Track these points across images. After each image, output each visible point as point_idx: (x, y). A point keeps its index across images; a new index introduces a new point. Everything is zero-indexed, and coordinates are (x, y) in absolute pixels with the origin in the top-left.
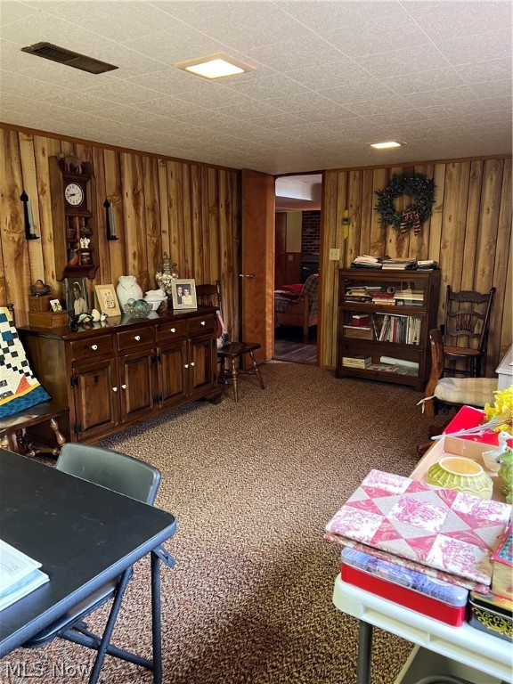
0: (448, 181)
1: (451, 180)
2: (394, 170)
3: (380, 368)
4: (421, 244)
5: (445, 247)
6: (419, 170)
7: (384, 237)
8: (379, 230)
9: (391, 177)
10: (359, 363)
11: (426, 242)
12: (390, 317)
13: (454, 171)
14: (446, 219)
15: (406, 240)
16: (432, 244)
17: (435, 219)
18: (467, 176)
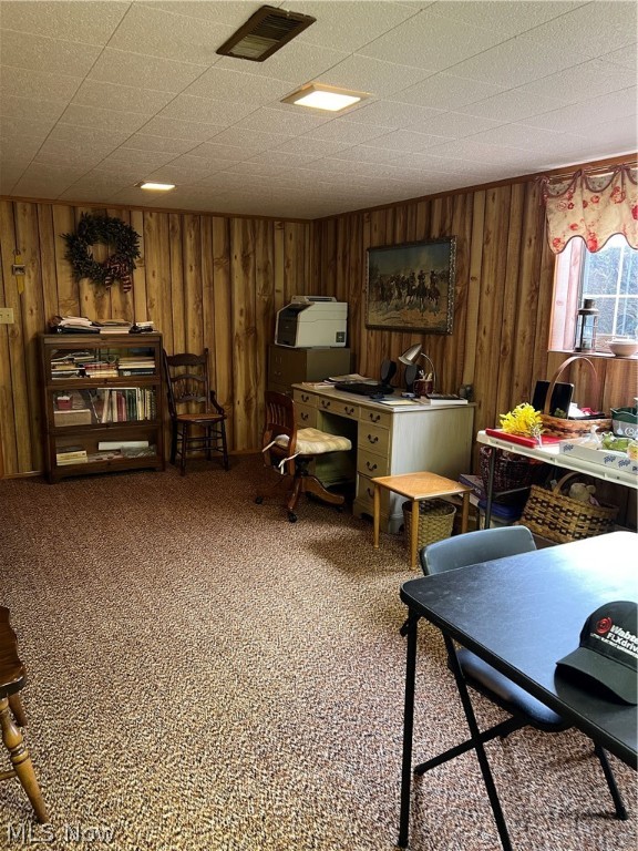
0: (146, 231)
1: (150, 231)
2: (80, 210)
3: (105, 457)
4: (125, 303)
5: (152, 306)
6: (113, 214)
7: (78, 293)
8: (69, 284)
9: (79, 218)
10: (80, 457)
11: (130, 301)
12: (111, 391)
13: (152, 221)
14: (150, 275)
15: (107, 297)
16: (138, 304)
17: (138, 274)
18: (166, 229)
